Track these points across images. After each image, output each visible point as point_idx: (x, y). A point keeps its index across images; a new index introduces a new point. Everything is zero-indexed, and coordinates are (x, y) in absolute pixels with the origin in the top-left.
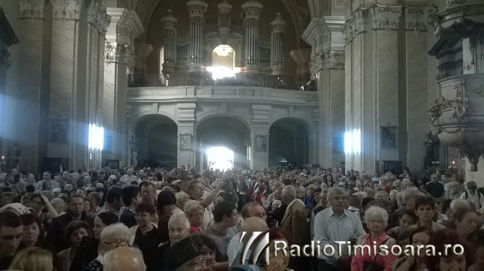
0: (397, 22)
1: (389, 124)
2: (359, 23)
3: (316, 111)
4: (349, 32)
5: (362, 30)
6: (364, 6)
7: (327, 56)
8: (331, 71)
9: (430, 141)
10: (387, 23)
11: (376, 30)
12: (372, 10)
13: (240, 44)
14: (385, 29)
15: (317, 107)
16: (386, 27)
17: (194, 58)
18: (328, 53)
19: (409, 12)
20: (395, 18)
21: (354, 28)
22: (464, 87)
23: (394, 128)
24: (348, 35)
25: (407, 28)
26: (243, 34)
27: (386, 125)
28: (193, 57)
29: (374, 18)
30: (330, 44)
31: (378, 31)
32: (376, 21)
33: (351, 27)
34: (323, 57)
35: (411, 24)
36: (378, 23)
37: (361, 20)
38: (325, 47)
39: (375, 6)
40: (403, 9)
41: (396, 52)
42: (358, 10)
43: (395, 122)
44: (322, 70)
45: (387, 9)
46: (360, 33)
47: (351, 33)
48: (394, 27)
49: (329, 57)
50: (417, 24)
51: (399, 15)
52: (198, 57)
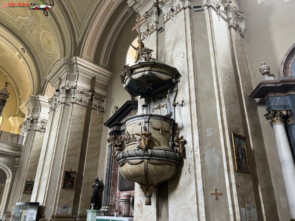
0: (88, 101)
1: (71, 169)
2: (61, 97)
3: (17, 159)
4: (54, 103)
5: (64, 101)
6: (67, 86)
7: (35, 121)
8: (37, 132)
9: (97, 185)
10: (81, 101)
11: (73, 103)
12: (73, 90)
14: (79, 104)
15: (19, 157)
16: (80, 103)
18: (37, 119)
19: (96, 98)
20: (86, 99)
21: (58, 100)
22: (147, 124)
23: (75, 173)
24: (53, 105)
25: (93, 107)
27: (69, 170)
29: (73, 96)
30: (39, 114)
31: (74, 104)
32: (74, 98)
33: (56, 100)
34: (32, 122)
35: (96, 105)
36: (75, 99)
37: (64, 95)
38: (36, 115)
39: (75, 88)
40: (92, 95)
41: (83, 120)
42: (63, 88)
43: (75, 169)
44: (29, 130)
45: (82, 93)
46: (62, 103)
47: (55, 104)
48: (85, 105)
49: (36, 122)
50: (99, 107)
51: (89, 98)
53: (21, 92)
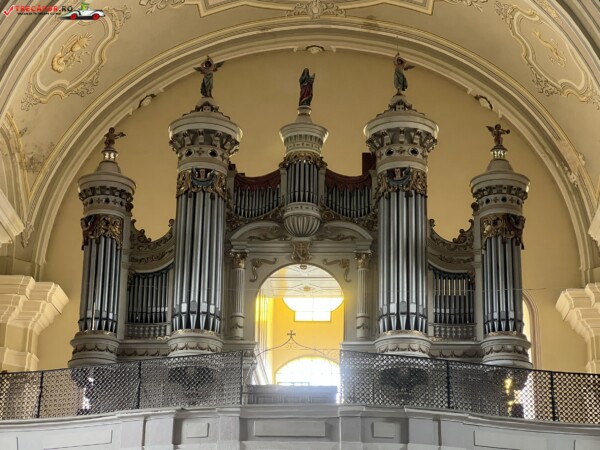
13: (361, 261)
17: (189, 312)
26: (371, 226)
28: (184, 308)
52: (204, 308)
53: (569, 154)
